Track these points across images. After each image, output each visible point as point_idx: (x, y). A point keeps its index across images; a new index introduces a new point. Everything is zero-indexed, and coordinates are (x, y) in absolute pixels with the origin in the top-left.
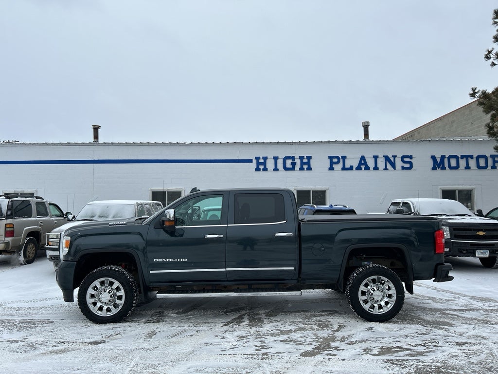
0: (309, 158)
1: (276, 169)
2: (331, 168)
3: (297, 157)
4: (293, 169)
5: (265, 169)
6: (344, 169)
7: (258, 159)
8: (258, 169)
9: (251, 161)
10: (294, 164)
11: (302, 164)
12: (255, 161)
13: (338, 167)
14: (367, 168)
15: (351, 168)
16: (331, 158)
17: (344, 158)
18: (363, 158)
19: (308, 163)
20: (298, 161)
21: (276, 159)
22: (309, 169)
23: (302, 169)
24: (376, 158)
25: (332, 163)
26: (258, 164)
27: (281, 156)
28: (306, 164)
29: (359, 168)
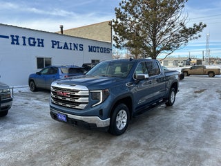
0: (42, 40)
1: (24, 44)
2: (53, 47)
3: (36, 39)
4: (34, 45)
5: (18, 44)
6: (58, 48)
7: (12, 36)
8: (13, 43)
9: (7, 37)
10: (35, 43)
11: (39, 43)
12: (10, 38)
13: (56, 46)
14: (68, 48)
15: (61, 48)
16: (53, 41)
17: (58, 42)
18: (66, 43)
19: (42, 43)
20: (37, 41)
21: (24, 38)
22: (43, 46)
23: (39, 46)
24: (71, 44)
25: (53, 44)
26: (13, 40)
27: (27, 37)
28: (41, 43)
29: (64, 48)
